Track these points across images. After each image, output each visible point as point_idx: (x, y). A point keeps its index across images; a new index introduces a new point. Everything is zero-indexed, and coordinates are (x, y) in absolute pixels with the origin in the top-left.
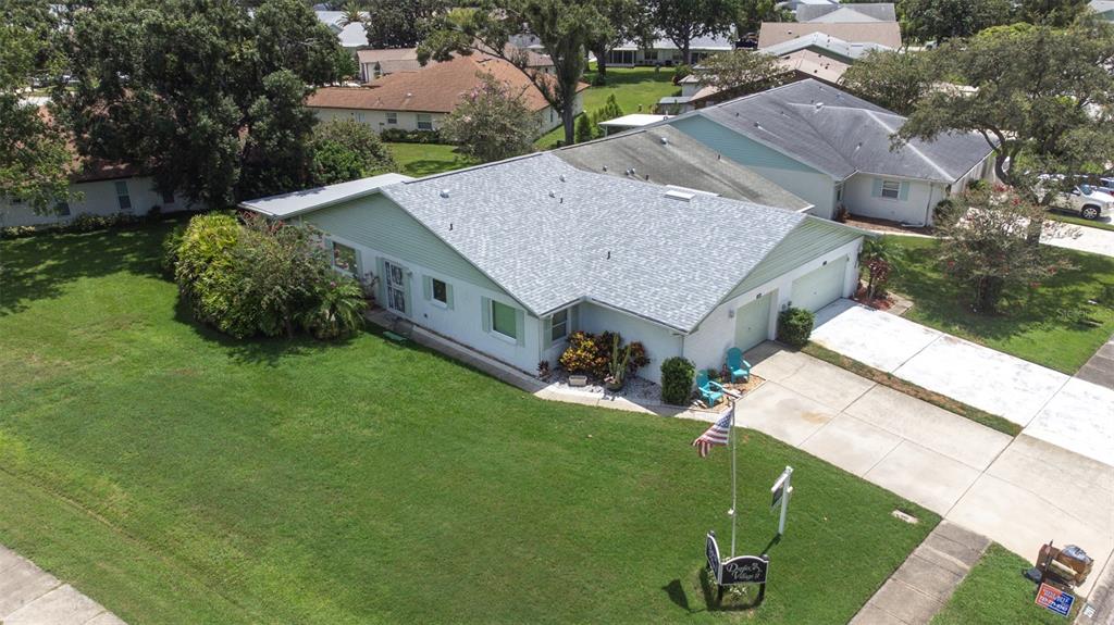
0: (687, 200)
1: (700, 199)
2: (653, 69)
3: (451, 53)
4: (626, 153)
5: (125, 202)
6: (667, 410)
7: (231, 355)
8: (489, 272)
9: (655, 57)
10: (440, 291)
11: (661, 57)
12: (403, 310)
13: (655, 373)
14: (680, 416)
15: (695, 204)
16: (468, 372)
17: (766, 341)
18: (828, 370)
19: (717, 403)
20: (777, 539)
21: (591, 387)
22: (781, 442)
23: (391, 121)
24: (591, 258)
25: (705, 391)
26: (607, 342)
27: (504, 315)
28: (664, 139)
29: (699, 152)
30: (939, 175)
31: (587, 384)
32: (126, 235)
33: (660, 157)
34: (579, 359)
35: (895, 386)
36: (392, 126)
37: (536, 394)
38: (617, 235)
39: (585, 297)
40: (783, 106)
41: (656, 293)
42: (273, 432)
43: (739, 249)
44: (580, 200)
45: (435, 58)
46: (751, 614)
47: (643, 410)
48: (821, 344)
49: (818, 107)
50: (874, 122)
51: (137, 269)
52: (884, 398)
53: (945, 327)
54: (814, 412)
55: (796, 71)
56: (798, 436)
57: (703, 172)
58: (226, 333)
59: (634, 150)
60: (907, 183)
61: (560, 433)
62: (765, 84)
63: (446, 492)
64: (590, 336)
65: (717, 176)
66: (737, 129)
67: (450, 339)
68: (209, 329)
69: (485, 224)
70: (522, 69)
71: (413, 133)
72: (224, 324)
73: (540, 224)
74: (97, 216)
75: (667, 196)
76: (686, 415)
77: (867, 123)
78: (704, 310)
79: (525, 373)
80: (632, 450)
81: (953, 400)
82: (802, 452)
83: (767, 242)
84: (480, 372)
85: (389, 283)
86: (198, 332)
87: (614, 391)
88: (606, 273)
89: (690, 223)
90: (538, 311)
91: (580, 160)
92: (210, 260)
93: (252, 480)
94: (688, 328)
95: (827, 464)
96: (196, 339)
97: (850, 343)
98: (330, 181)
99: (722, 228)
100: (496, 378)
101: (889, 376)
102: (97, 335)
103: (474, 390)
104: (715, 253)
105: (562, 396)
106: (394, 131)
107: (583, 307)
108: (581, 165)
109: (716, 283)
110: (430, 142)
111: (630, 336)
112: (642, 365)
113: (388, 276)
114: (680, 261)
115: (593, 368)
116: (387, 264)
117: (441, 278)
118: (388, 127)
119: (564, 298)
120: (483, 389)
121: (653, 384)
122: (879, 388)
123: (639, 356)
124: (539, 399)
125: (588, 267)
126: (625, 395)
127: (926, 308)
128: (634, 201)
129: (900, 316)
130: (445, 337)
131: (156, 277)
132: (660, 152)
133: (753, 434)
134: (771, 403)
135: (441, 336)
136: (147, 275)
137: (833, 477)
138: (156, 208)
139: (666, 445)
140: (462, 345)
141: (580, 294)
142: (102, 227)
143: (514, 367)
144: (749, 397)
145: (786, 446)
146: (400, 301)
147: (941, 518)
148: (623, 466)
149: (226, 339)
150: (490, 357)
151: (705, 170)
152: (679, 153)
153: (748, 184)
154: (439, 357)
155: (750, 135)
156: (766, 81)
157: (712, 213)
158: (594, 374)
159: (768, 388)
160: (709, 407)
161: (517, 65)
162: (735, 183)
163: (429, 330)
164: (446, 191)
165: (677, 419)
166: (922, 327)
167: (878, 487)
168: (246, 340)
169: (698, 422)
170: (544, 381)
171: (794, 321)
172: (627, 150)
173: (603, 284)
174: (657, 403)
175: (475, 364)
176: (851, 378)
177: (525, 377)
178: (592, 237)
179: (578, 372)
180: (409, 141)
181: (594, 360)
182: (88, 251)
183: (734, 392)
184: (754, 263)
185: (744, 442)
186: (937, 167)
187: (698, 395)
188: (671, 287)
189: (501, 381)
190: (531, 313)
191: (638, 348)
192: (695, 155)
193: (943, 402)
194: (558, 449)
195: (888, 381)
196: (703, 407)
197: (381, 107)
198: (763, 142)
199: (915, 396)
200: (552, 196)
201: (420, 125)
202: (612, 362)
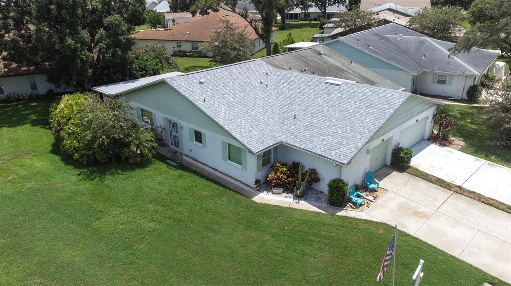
0: (339, 85)
1: (347, 84)
2: (308, 22)
3: (208, 11)
4: (301, 60)
5: (34, 86)
6: (332, 209)
7: (79, 175)
8: (226, 127)
9: (309, 17)
10: (198, 137)
11: (312, 17)
12: (178, 147)
13: (324, 186)
14: (340, 214)
15: (344, 87)
16: (213, 185)
17: (385, 165)
18: (423, 184)
19: (361, 205)
21: (285, 194)
22: (403, 232)
23: (178, 46)
24: (285, 119)
25: (355, 199)
26: (295, 167)
27: (235, 152)
28: (322, 52)
29: (340, 60)
30: (471, 71)
31: (283, 192)
32: (34, 104)
33: (320, 62)
34: (278, 178)
35: (465, 194)
36: (179, 49)
37: (253, 199)
38: (299, 105)
39: (282, 142)
40: (381, 36)
41: (324, 140)
42: (96, 224)
43: (373, 113)
44: (277, 85)
45: (200, 13)
47: (317, 210)
48: (417, 167)
49: (400, 37)
50: (431, 44)
51: (35, 123)
52: (461, 202)
53: (487, 157)
54: (420, 211)
55: (384, 20)
56: (413, 227)
57: (344, 70)
58: (77, 160)
59: (305, 58)
60: (452, 76)
61: (268, 226)
62: (369, 26)
63: (198, 268)
64: (284, 165)
65: (351, 72)
66: (359, 48)
67: (204, 164)
68: (68, 158)
69: (224, 99)
70: (245, 18)
71: (189, 52)
72: (76, 156)
73: (255, 99)
74: (18, 95)
75: (327, 83)
76: (342, 213)
77: (427, 44)
78: (354, 150)
79: (247, 185)
80: (312, 238)
81: (502, 203)
82: (417, 239)
83: (389, 109)
84: (221, 185)
85: (171, 132)
86: (62, 160)
87: (299, 197)
88: (294, 127)
89: (341, 98)
90: (255, 151)
91: (276, 63)
92: (69, 120)
93: (77, 259)
94: (345, 162)
95: (434, 248)
96: (61, 164)
97: (432, 166)
98: (143, 76)
99: (361, 101)
100: (230, 189)
101: (460, 187)
102: (5, 161)
103: (217, 196)
104: (358, 116)
105: (269, 200)
106: (180, 51)
107: (281, 148)
108: (278, 66)
109: (360, 134)
110: (198, 57)
111: (308, 164)
112: (316, 182)
113: (170, 128)
114: (337, 120)
115: (287, 183)
116: (169, 121)
117: (199, 129)
118: (177, 49)
119: (270, 142)
120: (222, 196)
121: (322, 193)
122: (455, 195)
123: (314, 177)
124: (255, 203)
125: (283, 124)
126: (306, 200)
127: (473, 145)
128: (308, 85)
129: (459, 150)
130: (201, 163)
131: (45, 128)
132: (319, 59)
133: (386, 227)
134: (393, 205)
135: (199, 162)
136: (40, 127)
137: (440, 257)
138: (51, 90)
139: (333, 234)
140: (211, 167)
141: (279, 140)
142: (21, 100)
143: (240, 182)
144: (380, 201)
145: (407, 235)
146: (176, 142)
148: (309, 250)
149: (77, 164)
150: (227, 175)
151: (345, 68)
152: (331, 60)
153: (368, 76)
154: (198, 175)
155: (366, 51)
156: (368, 25)
157: (354, 92)
158: (288, 187)
159: (390, 195)
160: (357, 208)
161: (242, 16)
162: (361, 76)
163: (193, 159)
164: (202, 80)
165: (338, 216)
166: (473, 157)
167: (471, 265)
168: (88, 165)
169: (351, 218)
170: (258, 190)
171: (402, 155)
172: (302, 58)
173: (292, 134)
174: (325, 205)
175: (217, 180)
176: (438, 189)
177: (247, 188)
178: (285, 106)
179: (278, 185)
180: (188, 56)
181: (287, 179)
182: (11, 113)
183: (370, 198)
184: (382, 122)
185: (381, 232)
186: (468, 67)
187: (350, 200)
188: (333, 136)
189: (233, 191)
190: (250, 152)
191: (314, 172)
192: (338, 61)
193: (497, 205)
194: (268, 237)
195: (460, 191)
196: (353, 208)
197: (173, 39)
198: (374, 55)
199: (479, 200)
200: (262, 83)
201: (193, 48)
202: (298, 180)
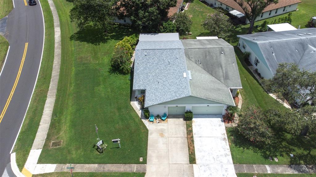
6: (143, 118)
18: (183, 128)
19: (153, 122)
20: (118, 148)
22: (148, 135)
23: (221, 5)
28: (222, 53)
33: (215, 58)
35: (189, 140)
37: (131, 102)
44: (174, 65)
46: (99, 153)
47: (140, 116)
48: (193, 122)
54: (164, 134)
56: (153, 136)
57: (221, 66)
78: (152, 104)
80: (126, 121)
81: (194, 150)
82: (148, 139)
88: (154, 86)
95: (147, 144)
97: (199, 126)
101: (192, 137)
104: (169, 93)
105: (134, 105)
109: (160, 100)
114: (163, 91)
119: (142, 88)
122: (185, 138)
125: (154, 83)
126: (142, 111)
129: (226, 127)
132: (217, 56)
133: (146, 131)
134: (161, 127)
141: (146, 88)
144: (159, 124)
147: (146, 164)
155: (264, 56)
165: (141, 120)
166: (225, 132)
167: (147, 153)
170: (137, 100)
173: (151, 88)
176: (184, 133)
178: (163, 76)
183: (158, 121)
188: (155, 96)
192: (227, 60)
193: (191, 149)
197: (219, 0)
198: (266, 60)
199: (189, 144)
